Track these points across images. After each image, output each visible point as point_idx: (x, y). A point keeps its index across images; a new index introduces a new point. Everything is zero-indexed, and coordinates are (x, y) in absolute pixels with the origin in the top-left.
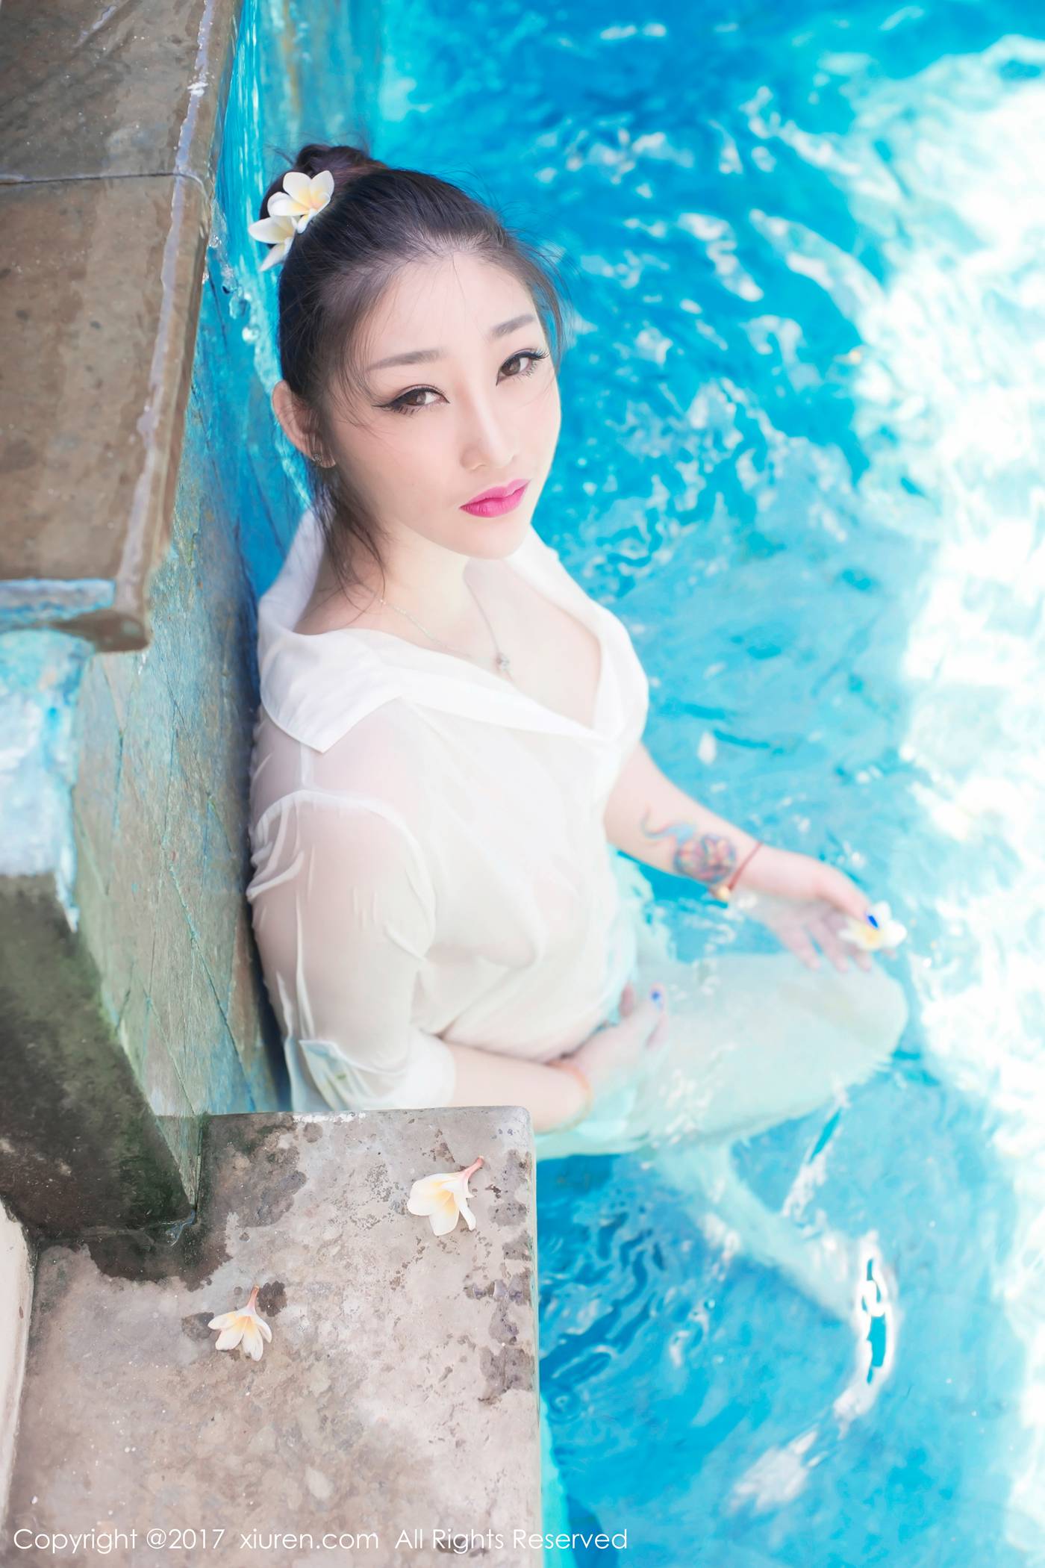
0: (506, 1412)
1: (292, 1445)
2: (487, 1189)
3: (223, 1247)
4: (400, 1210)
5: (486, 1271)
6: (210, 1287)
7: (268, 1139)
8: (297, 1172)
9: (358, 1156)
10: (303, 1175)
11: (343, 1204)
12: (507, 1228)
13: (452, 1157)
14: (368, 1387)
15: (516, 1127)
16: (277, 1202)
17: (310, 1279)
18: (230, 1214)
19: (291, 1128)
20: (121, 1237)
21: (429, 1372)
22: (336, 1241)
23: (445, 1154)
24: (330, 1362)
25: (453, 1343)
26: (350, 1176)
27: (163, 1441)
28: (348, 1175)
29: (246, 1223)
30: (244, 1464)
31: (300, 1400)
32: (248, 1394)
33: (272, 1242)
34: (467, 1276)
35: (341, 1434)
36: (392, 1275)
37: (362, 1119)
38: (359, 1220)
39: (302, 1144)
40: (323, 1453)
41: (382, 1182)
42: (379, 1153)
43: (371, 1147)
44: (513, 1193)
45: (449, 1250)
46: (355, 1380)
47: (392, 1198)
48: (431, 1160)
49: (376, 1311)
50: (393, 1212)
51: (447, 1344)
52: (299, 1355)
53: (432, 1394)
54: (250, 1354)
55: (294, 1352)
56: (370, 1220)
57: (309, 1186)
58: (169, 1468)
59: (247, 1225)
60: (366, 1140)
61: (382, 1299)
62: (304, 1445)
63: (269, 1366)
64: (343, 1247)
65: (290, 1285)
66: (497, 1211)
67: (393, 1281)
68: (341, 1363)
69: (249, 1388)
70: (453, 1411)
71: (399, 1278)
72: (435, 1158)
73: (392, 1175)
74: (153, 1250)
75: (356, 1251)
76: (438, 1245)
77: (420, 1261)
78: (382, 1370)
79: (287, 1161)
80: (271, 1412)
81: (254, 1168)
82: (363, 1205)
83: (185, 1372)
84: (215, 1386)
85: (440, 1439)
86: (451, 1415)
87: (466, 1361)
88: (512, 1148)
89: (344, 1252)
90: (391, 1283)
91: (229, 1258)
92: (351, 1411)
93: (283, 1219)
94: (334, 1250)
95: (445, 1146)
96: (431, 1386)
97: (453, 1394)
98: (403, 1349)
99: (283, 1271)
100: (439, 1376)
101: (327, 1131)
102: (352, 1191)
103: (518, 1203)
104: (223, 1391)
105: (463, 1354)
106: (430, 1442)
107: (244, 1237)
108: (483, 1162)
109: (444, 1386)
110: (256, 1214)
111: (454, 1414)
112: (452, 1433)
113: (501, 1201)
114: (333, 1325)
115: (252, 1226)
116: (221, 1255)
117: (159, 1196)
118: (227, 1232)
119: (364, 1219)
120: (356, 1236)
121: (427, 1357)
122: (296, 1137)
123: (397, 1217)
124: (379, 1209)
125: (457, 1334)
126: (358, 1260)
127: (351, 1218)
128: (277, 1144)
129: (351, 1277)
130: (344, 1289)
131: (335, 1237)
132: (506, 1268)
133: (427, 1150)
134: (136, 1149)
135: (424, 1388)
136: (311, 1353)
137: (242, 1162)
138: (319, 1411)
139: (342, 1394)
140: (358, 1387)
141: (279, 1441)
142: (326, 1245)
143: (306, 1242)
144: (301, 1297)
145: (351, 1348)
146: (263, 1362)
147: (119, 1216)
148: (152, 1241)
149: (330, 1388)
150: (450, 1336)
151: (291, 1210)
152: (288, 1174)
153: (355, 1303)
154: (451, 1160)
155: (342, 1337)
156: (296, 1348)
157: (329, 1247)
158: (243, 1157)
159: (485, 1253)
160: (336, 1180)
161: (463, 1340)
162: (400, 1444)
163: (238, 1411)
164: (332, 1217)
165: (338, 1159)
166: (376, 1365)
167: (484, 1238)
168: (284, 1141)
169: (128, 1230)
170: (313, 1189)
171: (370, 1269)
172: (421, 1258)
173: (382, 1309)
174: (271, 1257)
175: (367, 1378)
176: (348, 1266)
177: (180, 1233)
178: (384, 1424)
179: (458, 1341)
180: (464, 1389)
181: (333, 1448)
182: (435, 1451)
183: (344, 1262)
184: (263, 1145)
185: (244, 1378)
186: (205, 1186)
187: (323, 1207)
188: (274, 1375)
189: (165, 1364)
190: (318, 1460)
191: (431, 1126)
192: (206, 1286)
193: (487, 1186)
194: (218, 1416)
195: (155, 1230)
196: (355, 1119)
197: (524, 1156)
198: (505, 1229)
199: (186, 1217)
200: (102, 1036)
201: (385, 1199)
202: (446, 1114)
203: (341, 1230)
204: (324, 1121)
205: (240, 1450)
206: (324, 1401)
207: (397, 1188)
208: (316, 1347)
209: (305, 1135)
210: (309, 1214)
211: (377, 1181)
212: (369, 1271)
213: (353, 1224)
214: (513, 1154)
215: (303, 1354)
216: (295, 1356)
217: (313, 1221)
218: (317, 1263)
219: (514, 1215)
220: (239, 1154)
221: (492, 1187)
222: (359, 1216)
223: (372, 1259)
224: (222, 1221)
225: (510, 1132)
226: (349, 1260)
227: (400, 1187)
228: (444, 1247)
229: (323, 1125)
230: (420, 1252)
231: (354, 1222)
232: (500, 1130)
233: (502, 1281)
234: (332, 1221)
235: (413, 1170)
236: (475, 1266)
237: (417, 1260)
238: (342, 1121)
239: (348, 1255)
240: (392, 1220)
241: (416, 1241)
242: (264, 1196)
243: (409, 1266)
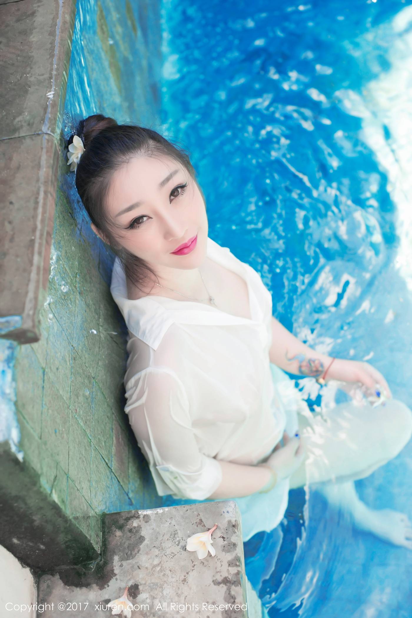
2: (219, 537)
3: (113, 570)
4: (184, 549)
5: (221, 573)
6: (108, 588)
7: (129, 523)
8: (141, 536)
9: (166, 527)
10: (144, 537)
11: (161, 548)
12: (229, 554)
13: (204, 525)
15: (230, 510)
16: (134, 549)
17: (149, 582)
18: (115, 556)
19: (138, 517)
20: (72, 569)
22: (159, 564)
23: (201, 523)
26: (163, 536)
28: (162, 535)
29: (122, 559)
33: (133, 567)
34: (214, 576)
36: (182, 577)
37: (167, 511)
38: (168, 555)
39: (142, 524)
41: (176, 538)
42: (174, 525)
43: (171, 523)
44: (231, 538)
45: (206, 565)
47: (181, 544)
48: (196, 526)
49: (177, 594)
50: (181, 550)
52: (146, 615)
54: (126, 616)
55: (144, 613)
56: (172, 555)
57: (146, 542)
59: (122, 560)
60: (168, 520)
61: (179, 588)
64: (162, 567)
65: (141, 585)
66: (224, 546)
67: (183, 580)
71: (185, 579)
72: (197, 526)
73: (180, 534)
74: (85, 574)
75: (167, 568)
76: (201, 563)
77: (194, 571)
79: (137, 531)
81: (124, 535)
82: (169, 548)
87: (215, 613)
88: (229, 519)
89: (162, 569)
91: (115, 575)
93: (136, 556)
94: (158, 569)
95: (201, 520)
99: (138, 579)
101: (152, 518)
102: (164, 542)
103: (233, 542)
107: (121, 566)
108: (217, 526)
110: (126, 555)
113: (226, 542)
114: (159, 601)
115: (124, 560)
116: (112, 574)
117: (84, 553)
118: (114, 564)
120: (167, 562)
121: (199, 612)
122: (140, 521)
123: (183, 552)
124: (175, 549)
125: (211, 601)
126: (168, 572)
127: (164, 554)
128: (132, 525)
129: (166, 579)
130: (163, 585)
131: (158, 562)
132: (229, 571)
133: (195, 522)
134: (69, 537)
136: (151, 613)
137: (118, 533)
142: (155, 566)
143: (147, 566)
144: (146, 590)
147: (69, 561)
148: (84, 570)
150: (208, 602)
151: (140, 552)
152: (138, 537)
153: (168, 591)
154: (204, 526)
158: (119, 531)
159: (220, 565)
160: (157, 538)
164: (157, 554)
165: (158, 529)
167: (220, 559)
168: (135, 523)
169: (74, 566)
170: (148, 543)
171: (173, 576)
172: (194, 569)
173: (179, 592)
174: (133, 573)
176: (164, 575)
177: (95, 565)
183: (163, 573)
184: (127, 525)
186: (105, 544)
187: (153, 550)
191: (195, 512)
193: (220, 536)
195: (85, 565)
196: (163, 512)
197: (234, 522)
198: (228, 554)
199: (97, 558)
200: (45, 498)
201: (178, 545)
203: (160, 560)
204: (151, 513)
207: (183, 540)
208: (153, 611)
209: (144, 520)
210: (147, 554)
211: (174, 537)
214: (229, 522)
215: (148, 614)
217: (149, 557)
218: (152, 575)
219: (231, 548)
220: (117, 530)
221: (222, 537)
222: (168, 553)
223: (174, 571)
224: (112, 559)
225: (228, 512)
226: (164, 572)
227: (184, 539)
228: (203, 564)
229: (151, 515)
230: (193, 567)
231: (166, 556)
232: (223, 512)
233: (228, 577)
234: (157, 556)
235: (189, 532)
236: (216, 571)
237: (192, 570)
238: (158, 513)
239: (164, 570)
240: (181, 554)
241: (192, 562)
242: (128, 547)
243: (189, 573)
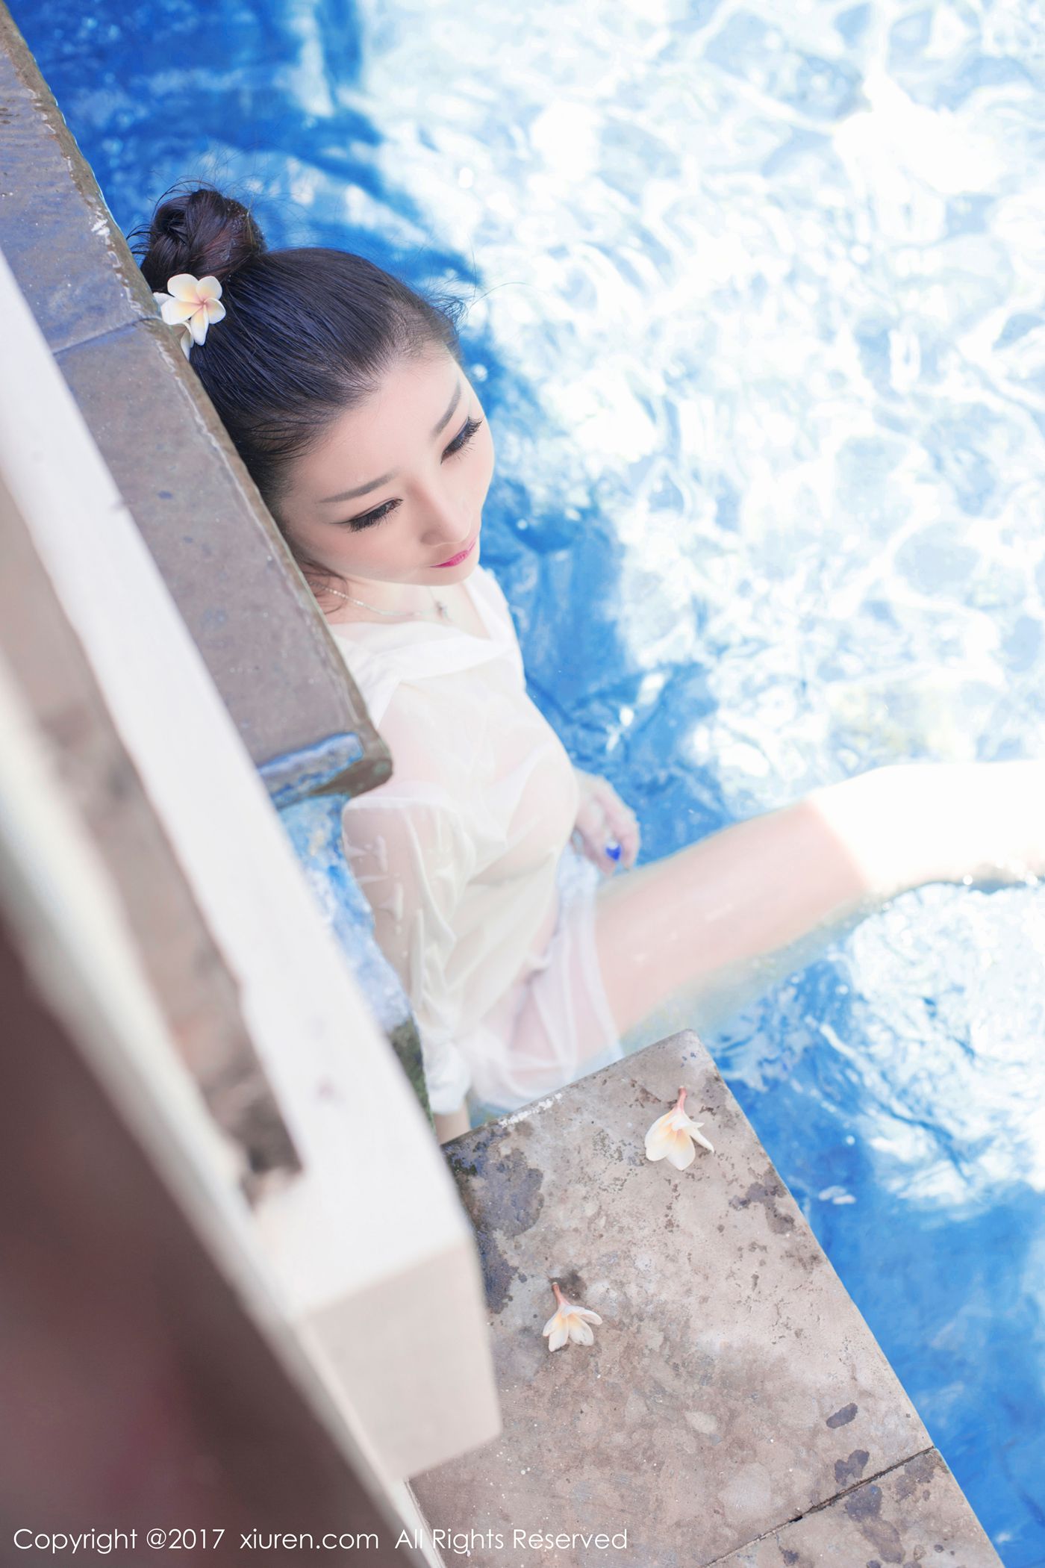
0: (822, 1289)
1: (661, 1401)
2: (701, 1112)
3: (504, 1264)
4: (642, 1161)
5: (739, 1181)
6: (513, 1302)
7: (489, 1152)
8: (531, 1170)
9: (575, 1131)
10: (537, 1170)
11: (586, 1179)
13: (656, 1099)
14: (697, 1323)
15: (695, 1049)
16: (528, 1202)
17: (596, 1256)
19: (506, 1134)
21: (739, 1286)
22: (599, 1213)
23: (649, 1098)
24: (653, 1318)
25: (746, 1253)
26: (579, 1153)
27: (550, 1450)
28: (576, 1153)
29: (512, 1234)
30: (630, 1435)
31: (646, 1361)
32: (599, 1376)
33: (544, 1239)
34: (727, 1193)
35: (697, 1372)
36: (663, 1221)
37: (562, 1099)
38: (609, 1187)
39: (521, 1143)
40: (691, 1395)
41: (609, 1146)
42: (593, 1122)
43: (582, 1120)
44: (725, 1106)
45: (699, 1178)
46: (683, 1323)
47: (625, 1155)
48: (640, 1108)
49: (667, 1257)
50: (632, 1167)
51: (741, 1256)
52: (624, 1324)
53: (753, 1304)
54: (581, 1342)
55: (617, 1323)
56: (617, 1182)
57: (548, 1177)
58: (568, 1470)
59: (514, 1236)
60: (574, 1116)
61: (666, 1244)
62: (671, 1396)
63: (603, 1344)
64: (607, 1216)
65: (581, 1268)
66: (721, 1126)
67: (667, 1225)
68: (663, 1313)
69: (597, 1372)
70: (778, 1309)
71: (670, 1220)
72: (642, 1105)
73: (614, 1136)
75: (620, 1214)
76: (687, 1178)
77: (679, 1198)
78: (700, 1303)
79: (516, 1165)
80: (627, 1382)
81: (491, 1183)
82: (604, 1172)
83: (534, 1384)
84: (567, 1383)
85: (780, 1337)
86: (778, 1314)
87: (765, 1263)
88: (704, 1068)
89: (611, 1219)
90: (666, 1228)
91: (514, 1270)
92: (693, 1349)
93: (542, 1216)
94: (602, 1222)
95: (644, 1092)
96: (749, 1297)
97: (770, 1295)
98: (707, 1278)
99: (568, 1259)
100: (751, 1286)
101: (536, 1123)
102: (587, 1164)
103: (732, 1112)
104: (576, 1384)
105: (760, 1259)
106: (774, 1343)
107: (518, 1246)
108: (687, 1091)
109: (760, 1292)
110: (517, 1222)
111: (780, 1312)
112: (788, 1328)
113: (717, 1117)
114: (637, 1285)
115: (519, 1234)
116: (505, 1271)
118: (500, 1248)
119: (611, 1184)
120: (613, 1201)
121: (732, 1274)
122: (513, 1140)
123: (639, 1170)
124: (621, 1169)
125: (745, 1244)
126: (626, 1221)
127: (600, 1188)
128: (500, 1153)
129: (629, 1238)
130: (629, 1251)
131: (596, 1211)
132: (754, 1171)
133: (633, 1100)
135: (743, 1301)
136: (633, 1316)
138: (667, 1362)
139: (678, 1339)
140: (689, 1327)
141: (648, 1402)
142: (592, 1221)
143: (574, 1226)
144: (597, 1274)
145: (664, 1297)
146: (596, 1343)
149: (666, 1339)
150: (740, 1249)
151: (545, 1204)
152: (524, 1175)
153: (645, 1259)
154: (657, 1101)
155: (651, 1291)
156: (617, 1319)
157: (596, 1221)
159: (730, 1166)
160: (568, 1162)
161: (753, 1247)
162: (750, 1357)
163: (599, 1395)
164: (584, 1195)
165: (560, 1143)
166: (692, 1301)
167: (722, 1155)
168: (504, 1149)
170: (554, 1177)
171: (642, 1224)
172: (679, 1195)
173: (671, 1252)
174: (551, 1252)
175: (692, 1316)
176: (621, 1230)
178: (729, 1347)
179: (750, 1250)
180: (776, 1287)
181: (697, 1387)
182: (781, 1349)
183: (616, 1228)
184: (488, 1160)
185: (588, 1365)
187: (571, 1189)
188: (611, 1352)
189: (513, 1385)
190: (689, 1402)
191: (623, 1080)
192: (509, 1303)
193: (700, 1109)
194: (585, 1407)
196: (554, 1102)
197: (714, 1070)
198: (735, 1138)
201: (620, 1158)
202: (630, 1064)
203: (598, 1203)
204: (529, 1116)
205: (620, 1426)
206: (666, 1352)
207: (625, 1145)
208: (634, 1311)
209: (519, 1135)
210: (562, 1201)
211: (605, 1146)
212: (642, 1226)
213: (605, 1193)
214: (706, 1073)
215: (626, 1321)
216: (620, 1326)
217: (570, 1206)
218: (594, 1239)
220: (471, 1177)
221: (705, 1108)
222: (606, 1183)
223: (638, 1215)
224: (491, 1240)
225: (693, 1055)
226: (619, 1225)
227: (627, 1143)
228: (693, 1177)
229: (530, 1120)
230: (675, 1190)
231: (605, 1190)
232: (683, 1057)
233: (757, 1183)
234: (585, 1198)
235: (630, 1125)
236: (727, 1181)
237: (676, 1198)
238: (544, 1109)
239: (616, 1221)
240: (636, 1175)
241: (667, 1183)
242: (514, 1203)
243: (673, 1206)
